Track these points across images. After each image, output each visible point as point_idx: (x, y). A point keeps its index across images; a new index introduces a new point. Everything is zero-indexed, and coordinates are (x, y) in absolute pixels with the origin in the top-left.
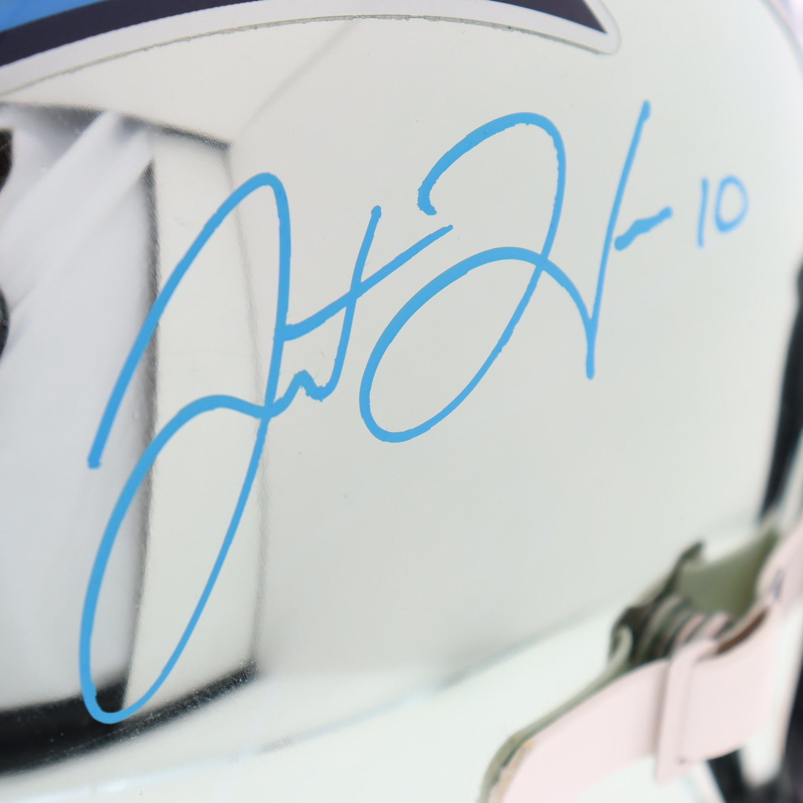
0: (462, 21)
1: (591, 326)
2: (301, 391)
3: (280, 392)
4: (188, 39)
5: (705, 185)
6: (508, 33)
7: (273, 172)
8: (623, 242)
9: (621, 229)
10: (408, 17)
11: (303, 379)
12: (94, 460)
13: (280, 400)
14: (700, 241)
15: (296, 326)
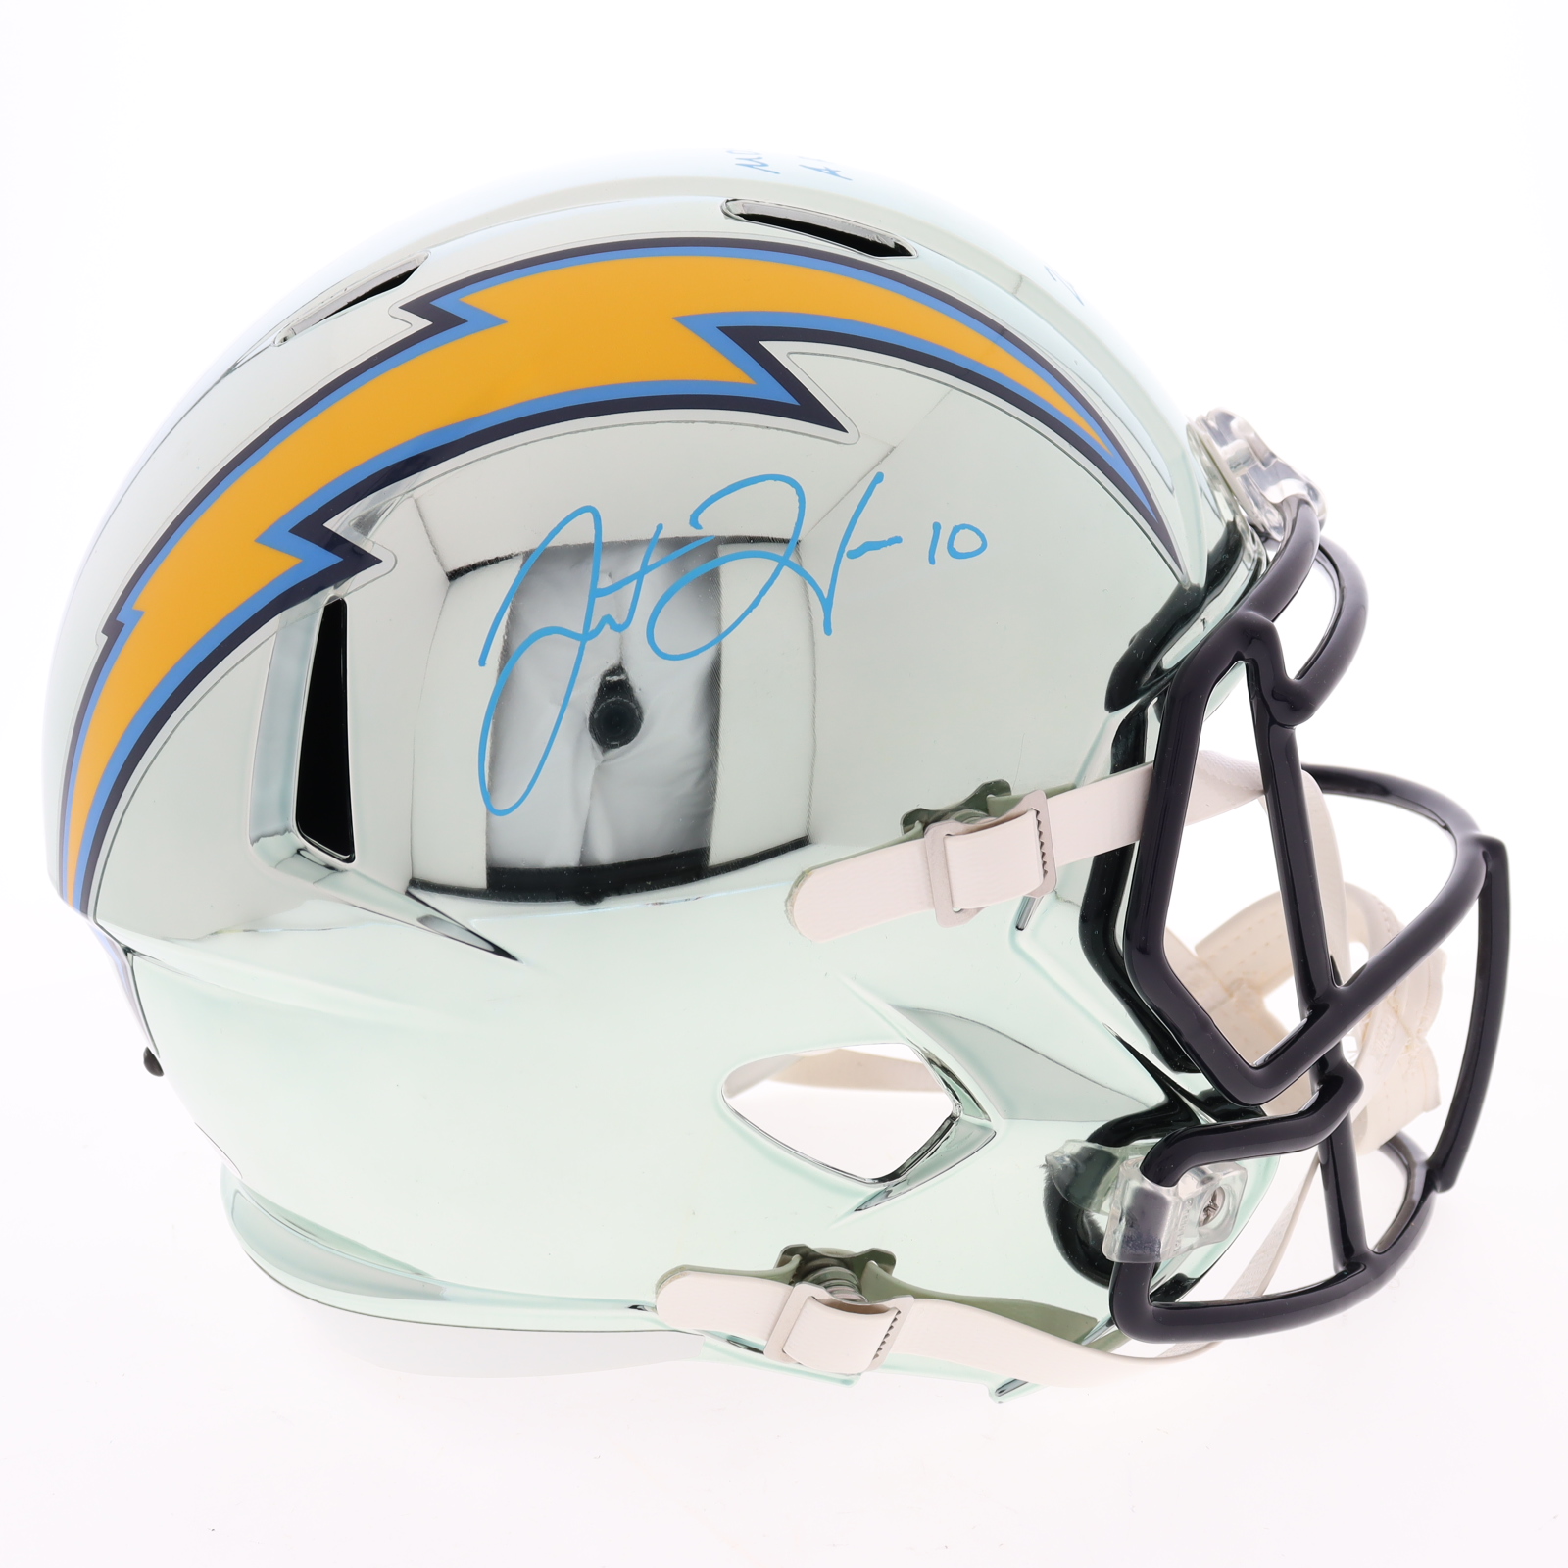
0: (732, 424)
1: (827, 604)
2: (607, 627)
3: (593, 627)
4: (551, 437)
5: (937, 527)
6: (767, 430)
7: (592, 505)
8: (853, 554)
9: (852, 545)
10: (693, 422)
11: (607, 620)
12: (482, 662)
13: (593, 631)
14: (932, 561)
15: (603, 589)
